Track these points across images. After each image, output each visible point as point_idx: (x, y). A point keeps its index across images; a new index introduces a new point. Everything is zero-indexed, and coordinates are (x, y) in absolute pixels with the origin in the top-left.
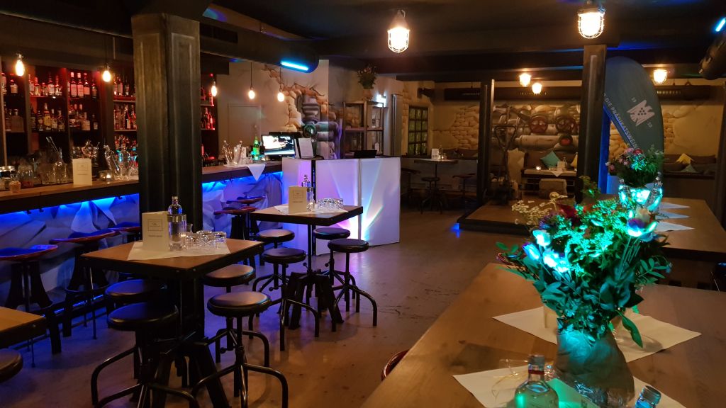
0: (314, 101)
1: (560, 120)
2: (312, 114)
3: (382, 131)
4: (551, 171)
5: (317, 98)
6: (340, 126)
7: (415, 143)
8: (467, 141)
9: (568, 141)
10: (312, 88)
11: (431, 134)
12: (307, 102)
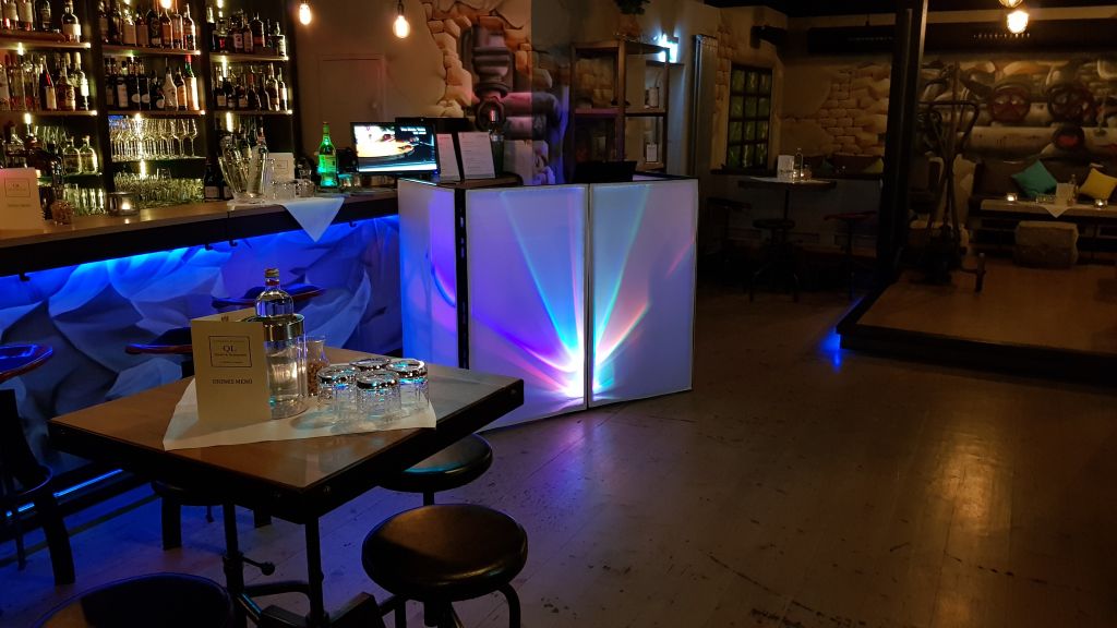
0: (498, 43)
1: (1059, 93)
2: (496, 74)
3: (665, 115)
4: (1042, 204)
5: (505, 36)
6: (563, 103)
7: (742, 143)
8: (852, 140)
9: (1074, 140)
10: (495, 12)
11: (777, 124)
12: (483, 46)
